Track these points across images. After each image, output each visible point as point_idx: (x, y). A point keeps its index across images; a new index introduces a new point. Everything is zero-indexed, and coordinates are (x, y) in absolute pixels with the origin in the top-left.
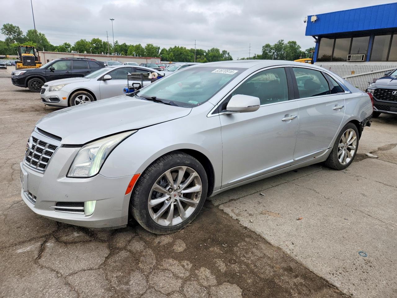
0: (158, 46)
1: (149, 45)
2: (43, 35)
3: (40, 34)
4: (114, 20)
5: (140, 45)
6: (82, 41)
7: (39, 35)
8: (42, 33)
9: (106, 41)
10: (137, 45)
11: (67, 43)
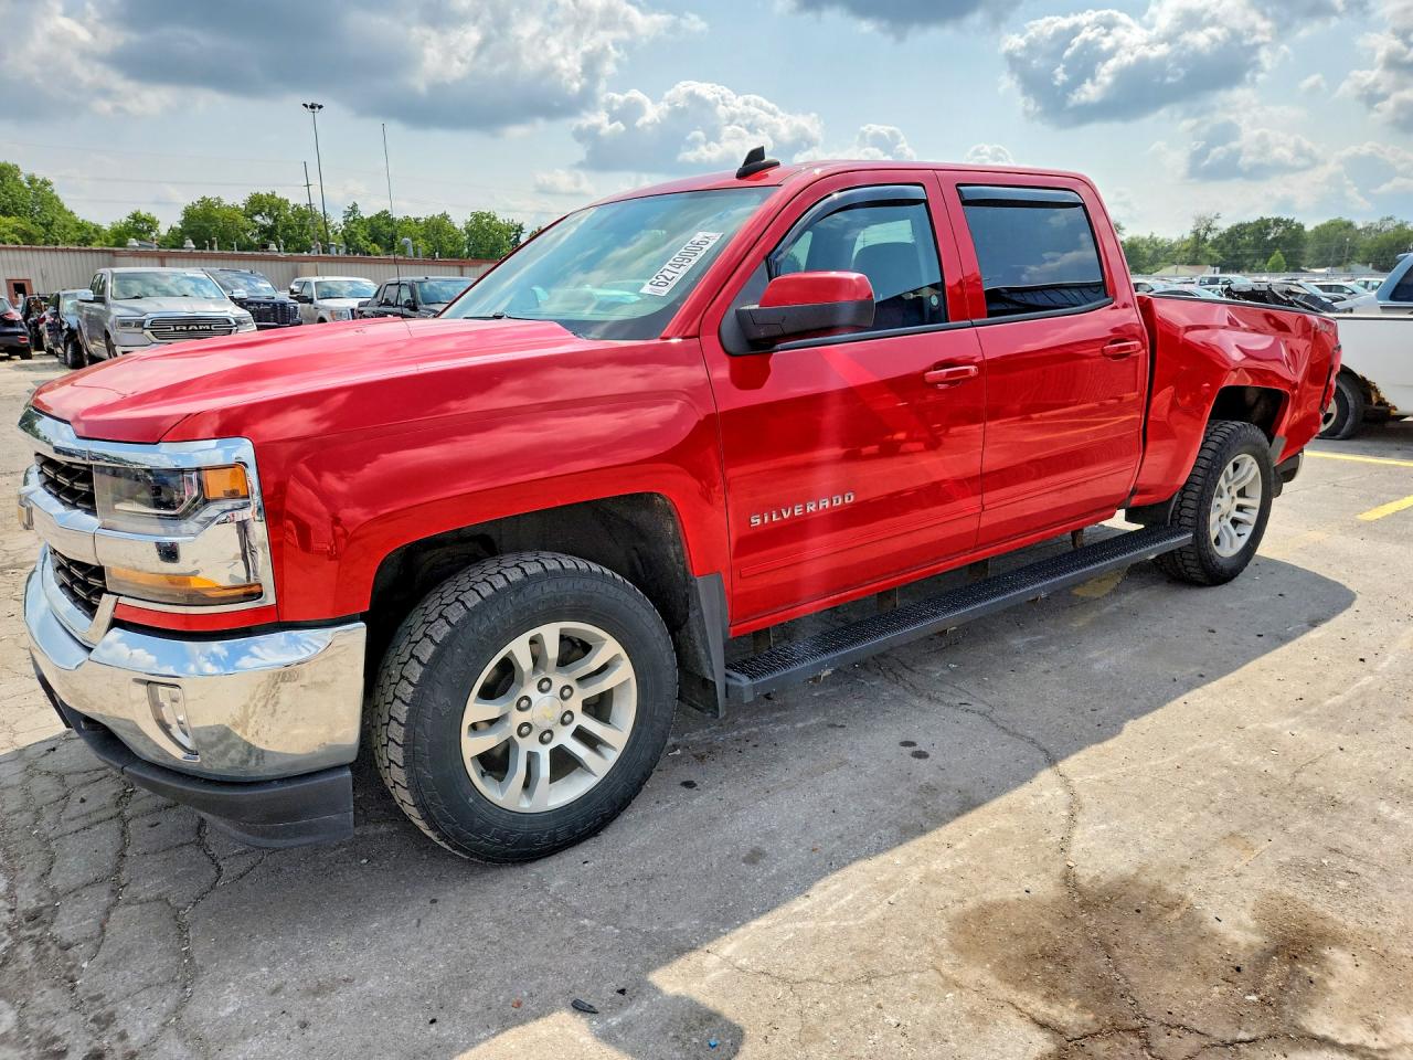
0: (517, 221)
1: (478, 217)
2: (45, 183)
3: (32, 181)
4: (320, 107)
5: (445, 217)
6: (207, 204)
7: (26, 185)
8: (39, 176)
9: (302, 202)
10: (433, 217)
11: (143, 213)
